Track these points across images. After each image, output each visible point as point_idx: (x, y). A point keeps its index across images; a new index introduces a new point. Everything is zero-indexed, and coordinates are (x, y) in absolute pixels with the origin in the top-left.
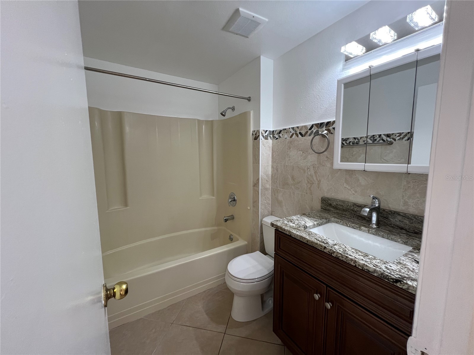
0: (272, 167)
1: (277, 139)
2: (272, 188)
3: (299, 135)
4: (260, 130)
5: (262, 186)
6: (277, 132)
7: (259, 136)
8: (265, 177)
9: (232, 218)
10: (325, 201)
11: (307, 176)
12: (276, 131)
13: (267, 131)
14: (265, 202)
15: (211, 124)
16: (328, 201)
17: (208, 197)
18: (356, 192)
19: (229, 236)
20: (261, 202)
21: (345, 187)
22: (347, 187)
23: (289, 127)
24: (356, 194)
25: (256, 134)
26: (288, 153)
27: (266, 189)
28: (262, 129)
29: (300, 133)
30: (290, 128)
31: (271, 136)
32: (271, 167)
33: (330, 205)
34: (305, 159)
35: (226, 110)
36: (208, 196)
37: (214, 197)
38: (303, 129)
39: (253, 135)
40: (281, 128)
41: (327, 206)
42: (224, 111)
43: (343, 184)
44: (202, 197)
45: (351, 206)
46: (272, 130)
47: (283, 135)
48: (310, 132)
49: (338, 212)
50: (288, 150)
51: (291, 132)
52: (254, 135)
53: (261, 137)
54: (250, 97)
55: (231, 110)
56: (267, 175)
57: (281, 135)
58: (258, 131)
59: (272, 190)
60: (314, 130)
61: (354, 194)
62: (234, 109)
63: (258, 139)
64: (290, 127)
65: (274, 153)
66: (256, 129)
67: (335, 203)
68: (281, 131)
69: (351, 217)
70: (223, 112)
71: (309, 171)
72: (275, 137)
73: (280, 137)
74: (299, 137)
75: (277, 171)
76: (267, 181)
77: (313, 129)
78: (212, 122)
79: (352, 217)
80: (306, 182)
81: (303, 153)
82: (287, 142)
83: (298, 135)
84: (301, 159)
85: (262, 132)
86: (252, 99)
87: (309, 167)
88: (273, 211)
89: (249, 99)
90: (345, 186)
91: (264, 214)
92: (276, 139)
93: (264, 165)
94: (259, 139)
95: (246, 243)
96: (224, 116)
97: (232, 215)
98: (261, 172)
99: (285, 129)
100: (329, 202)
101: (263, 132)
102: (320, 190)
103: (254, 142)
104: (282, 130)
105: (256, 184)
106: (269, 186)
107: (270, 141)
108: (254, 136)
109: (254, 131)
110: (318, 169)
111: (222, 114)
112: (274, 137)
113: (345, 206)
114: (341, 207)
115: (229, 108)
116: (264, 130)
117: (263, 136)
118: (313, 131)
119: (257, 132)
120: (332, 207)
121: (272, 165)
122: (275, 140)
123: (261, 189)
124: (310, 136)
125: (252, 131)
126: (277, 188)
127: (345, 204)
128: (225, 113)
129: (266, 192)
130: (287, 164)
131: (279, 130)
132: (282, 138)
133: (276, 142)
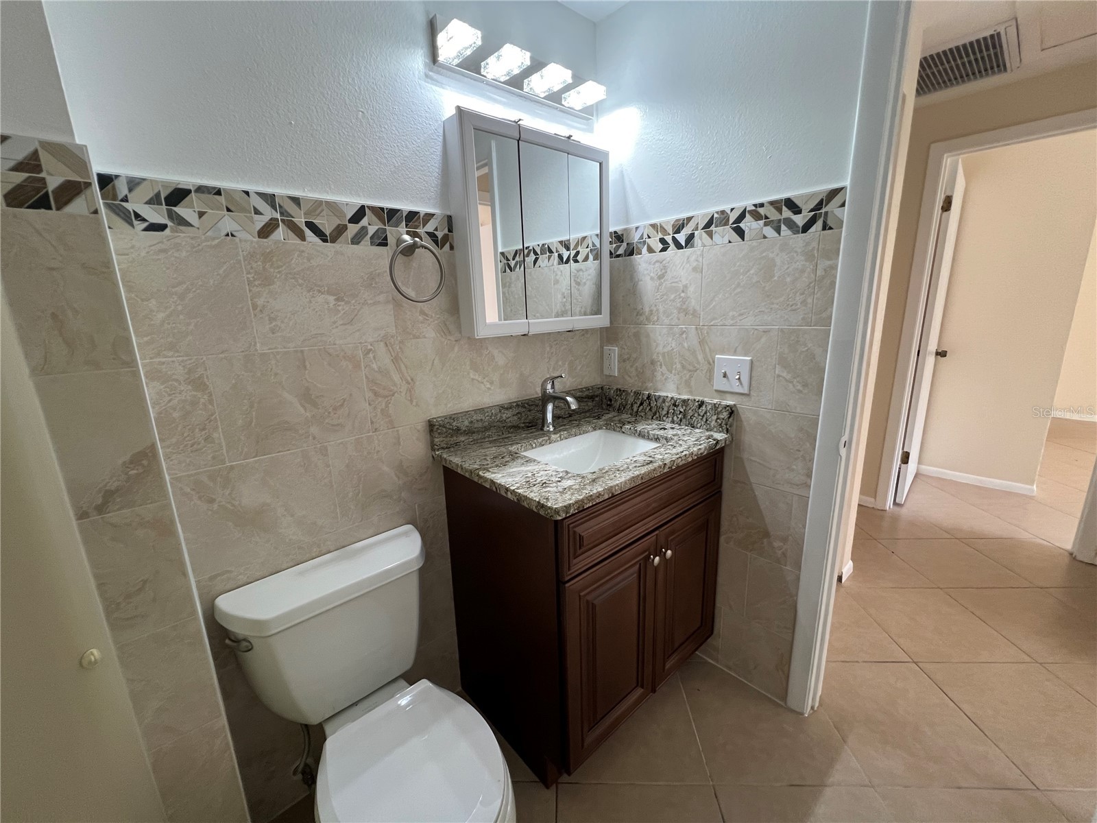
1: (157, 228)
3: (308, 232)
6: (146, 192)
10: (445, 427)
11: (367, 377)
16: (451, 425)
18: (492, 383)
21: (473, 379)
22: (477, 377)
24: (492, 388)
29: (310, 225)
30: (247, 193)
33: (458, 429)
34: (350, 322)
38: (324, 213)
41: (452, 436)
43: (468, 374)
45: (496, 415)
47: (199, 214)
48: (353, 229)
49: (475, 438)
50: (255, 289)
51: (257, 212)
57: (184, 212)
60: (371, 225)
61: (489, 389)
64: (249, 188)
67: (466, 423)
68: (180, 193)
69: (499, 436)
71: (374, 358)
72: (139, 217)
73: (180, 221)
74: (308, 239)
77: (364, 222)
79: (501, 434)
80: (369, 395)
81: (337, 300)
82: (241, 253)
83: (302, 231)
84: (335, 323)
87: (369, 347)
90: (472, 377)
92: (146, 229)
99: (215, 191)
100: (454, 424)
102: (417, 405)
104: (188, 192)
110: (400, 348)
112: (121, 212)
113: (487, 418)
114: (480, 425)
118: (364, 229)
120: (461, 434)
122: (141, 234)
124: (358, 243)
126: (222, 462)
127: (486, 415)
131: (165, 184)
132: (198, 228)
133: (155, 242)
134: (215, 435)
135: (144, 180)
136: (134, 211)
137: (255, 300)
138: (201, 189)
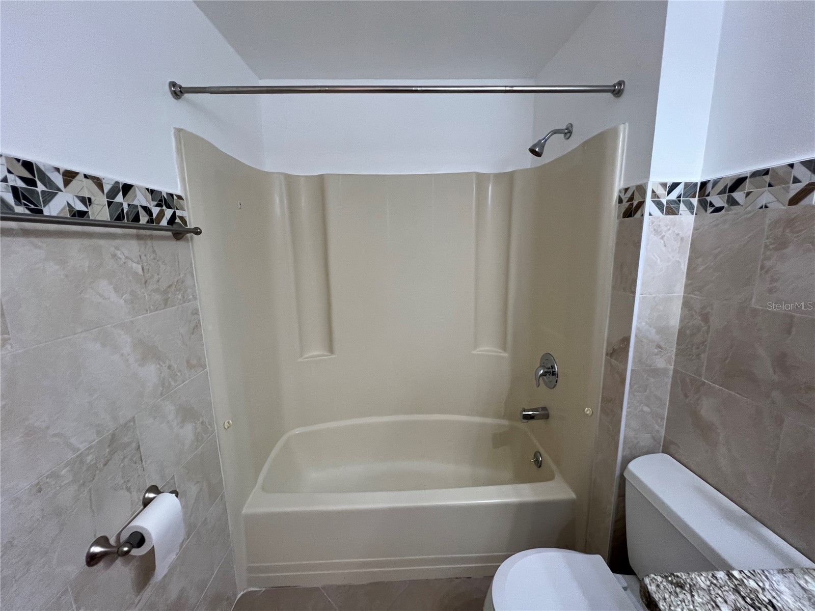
0: (686, 304)
1: (719, 210)
2: (675, 371)
4: (646, 184)
5: (639, 360)
6: (720, 187)
7: (641, 204)
8: (653, 334)
9: (544, 414)
12: (716, 182)
13: (675, 186)
14: (646, 409)
15: (507, 180)
17: (495, 352)
19: (534, 453)
20: (628, 408)
23: (790, 161)
25: (631, 199)
26: (768, 264)
27: (655, 372)
28: (655, 181)
30: (792, 166)
31: (695, 201)
32: (680, 303)
35: (544, 138)
36: (493, 349)
37: (506, 355)
39: (620, 201)
40: (745, 169)
42: (540, 141)
44: (478, 350)
46: (698, 179)
47: (748, 194)
50: (768, 253)
51: (796, 180)
52: (625, 200)
53: (649, 206)
54: (620, 83)
55: (562, 135)
56: (661, 331)
57: (738, 195)
58: (642, 189)
59: (674, 378)
62: (570, 132)
63: (638, 215)
64: (796, 159)
65: (700, 260)
66: (633, 184)
68: (739, 182)
70: (535, 145)
72: (711, 205)
73: (733, 202)
75: (706, 318)
76: (659, 347)
78: (511, 175)
82: (767, 222)
85: (653, 192)
86: (628, 88)
88: (672, 443)
89: (617, 91)
91: (638, 442)
92: (713, 212)
93: (654, 298)
94: (642, 215)
95: (573, 496)
96: (538, 154)
97: (544, 409)
98: (639, 317)
99: (766, 172)
101: (661, 191)
103: (621, 223)
104: (745, 179)
105: (618, 350)
106: (665, 363)
107: (686, 220)
108: (626, 205)
109: (626, 190)
111: (532, 151)
112: (704, 204)
115: (556, 132)
116: (664, 185)
117: (659, 205)
119: (635, 191)
121: (684, 297)
122: (709, 216)
123: (632, 371)
125: (620, 191)
126: (700, 376)
128: (542, 147)
129: (652, 380)
130: (754, 304)
131: (731, 178)
132: (742, 206)
133: (713, 220)
134: (702, 356)
135: (721, 178)
136: (710, 201)
137: (765, 262)
138: (755, 174)
